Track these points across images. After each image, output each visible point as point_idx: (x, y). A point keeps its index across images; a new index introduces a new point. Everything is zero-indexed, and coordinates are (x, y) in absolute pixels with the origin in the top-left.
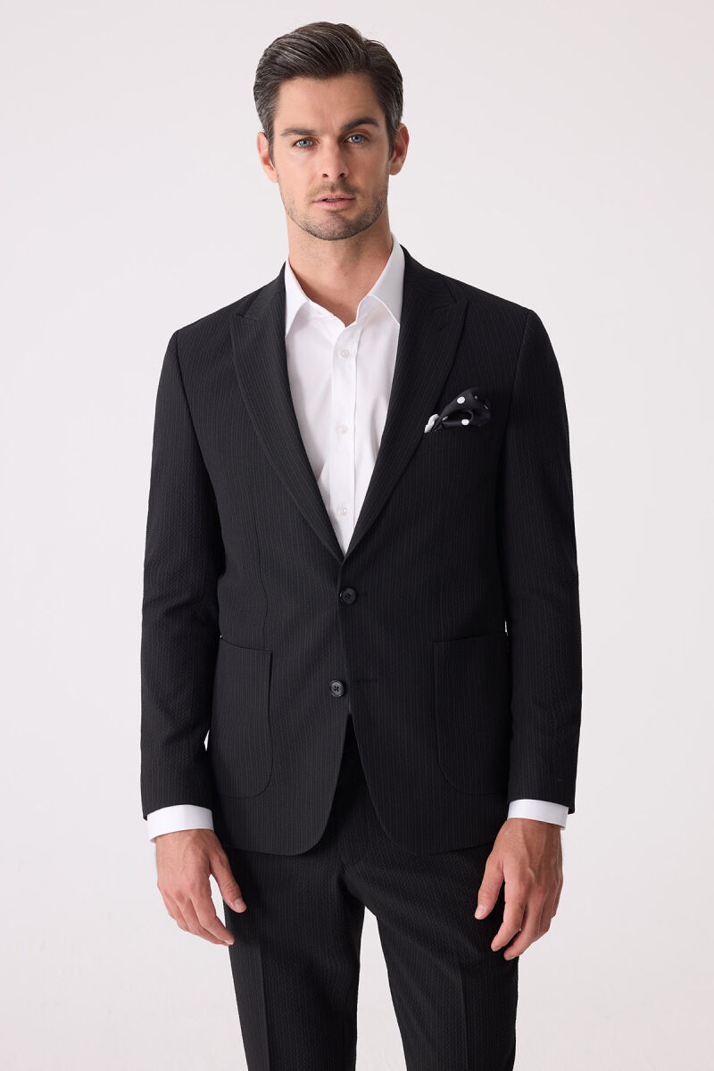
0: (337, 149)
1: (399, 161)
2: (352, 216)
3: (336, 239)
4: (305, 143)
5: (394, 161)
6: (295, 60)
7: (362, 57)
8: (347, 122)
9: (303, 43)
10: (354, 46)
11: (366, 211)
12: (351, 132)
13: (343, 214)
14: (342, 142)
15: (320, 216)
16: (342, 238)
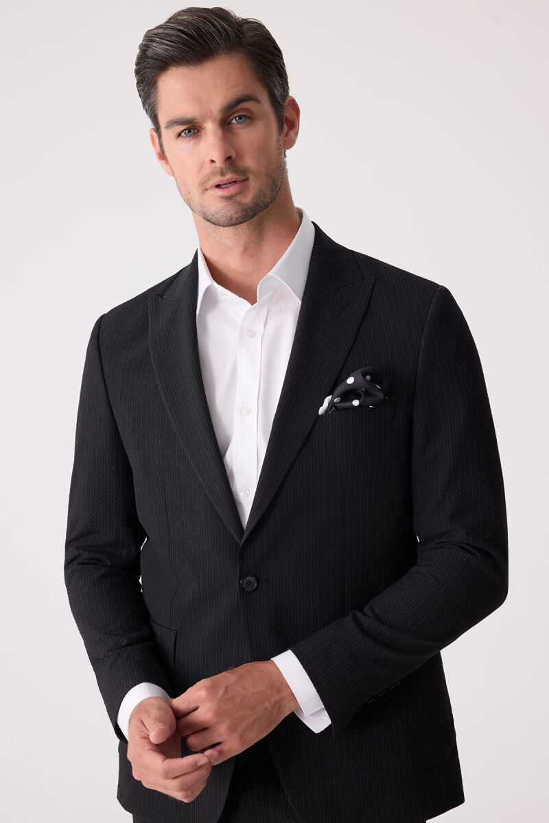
0: (220, 133)
1: (292, 133)
2: (248, 199)
3: (235, 225)
4: (189, 131)
5: (287, 135)
6: (165, 50)
7: (232, 35)
8: (225, 104)
9: (169, 31)
10: (220, 25)
11: (261, 190)
12: (232, 114)
13: (238, 198)
14: (225, 124)
15: (215, 203)
16: (241, 223)
